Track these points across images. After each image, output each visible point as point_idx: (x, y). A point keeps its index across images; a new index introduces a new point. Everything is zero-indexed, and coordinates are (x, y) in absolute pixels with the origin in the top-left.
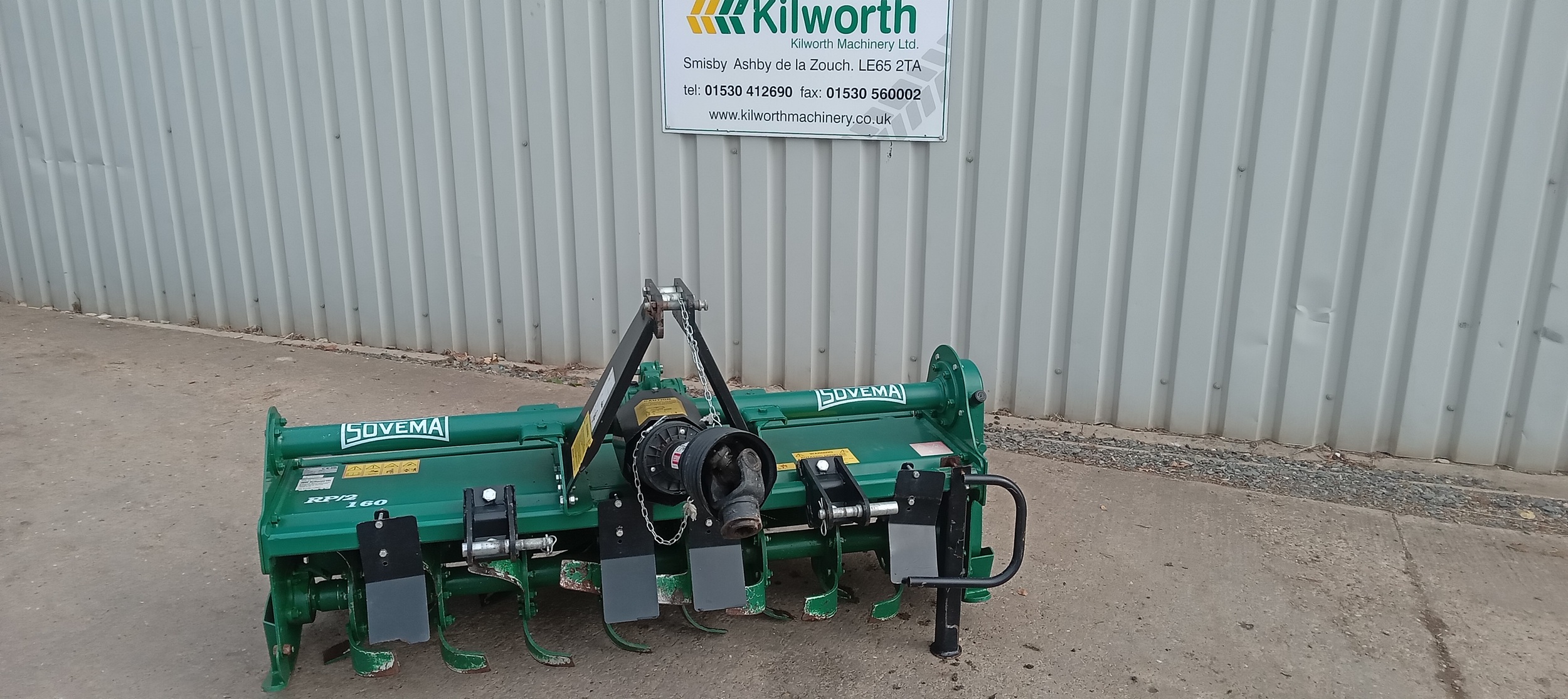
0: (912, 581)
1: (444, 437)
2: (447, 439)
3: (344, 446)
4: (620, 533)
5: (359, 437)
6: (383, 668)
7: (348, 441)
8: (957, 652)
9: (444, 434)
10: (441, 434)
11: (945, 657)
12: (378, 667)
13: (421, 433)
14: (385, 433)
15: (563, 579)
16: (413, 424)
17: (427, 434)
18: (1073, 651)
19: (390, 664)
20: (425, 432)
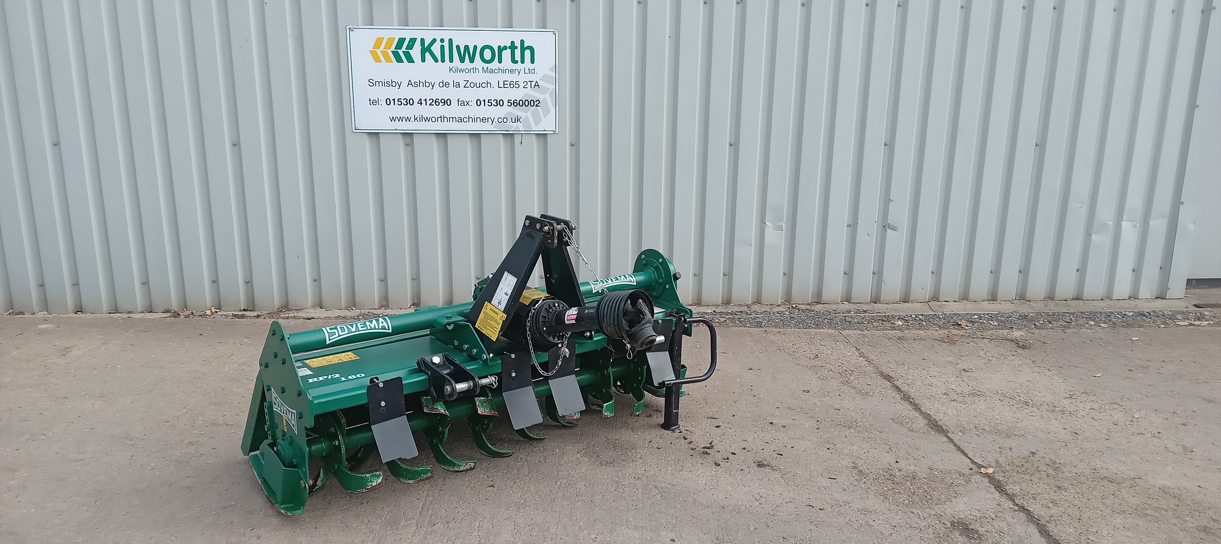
0: (666, 383)
1: (389, 329)
2: (390, 331)
3: (328, 342)
4: (514, 375)
5: (337, 335)
6: (374, 484)
7: (331, 338)
8: (678, 426)
9: (389, 328)
10: (387, 328)
11: (674, 430)
12: (371, 484)
13: (375, 328)
14: (353, 331)
15: (479, 409)
16: (368, 323)
17: (379, 329)
18: (734, 416)
19: (380, 480)
20: (377, 328)
